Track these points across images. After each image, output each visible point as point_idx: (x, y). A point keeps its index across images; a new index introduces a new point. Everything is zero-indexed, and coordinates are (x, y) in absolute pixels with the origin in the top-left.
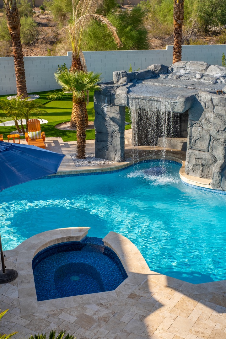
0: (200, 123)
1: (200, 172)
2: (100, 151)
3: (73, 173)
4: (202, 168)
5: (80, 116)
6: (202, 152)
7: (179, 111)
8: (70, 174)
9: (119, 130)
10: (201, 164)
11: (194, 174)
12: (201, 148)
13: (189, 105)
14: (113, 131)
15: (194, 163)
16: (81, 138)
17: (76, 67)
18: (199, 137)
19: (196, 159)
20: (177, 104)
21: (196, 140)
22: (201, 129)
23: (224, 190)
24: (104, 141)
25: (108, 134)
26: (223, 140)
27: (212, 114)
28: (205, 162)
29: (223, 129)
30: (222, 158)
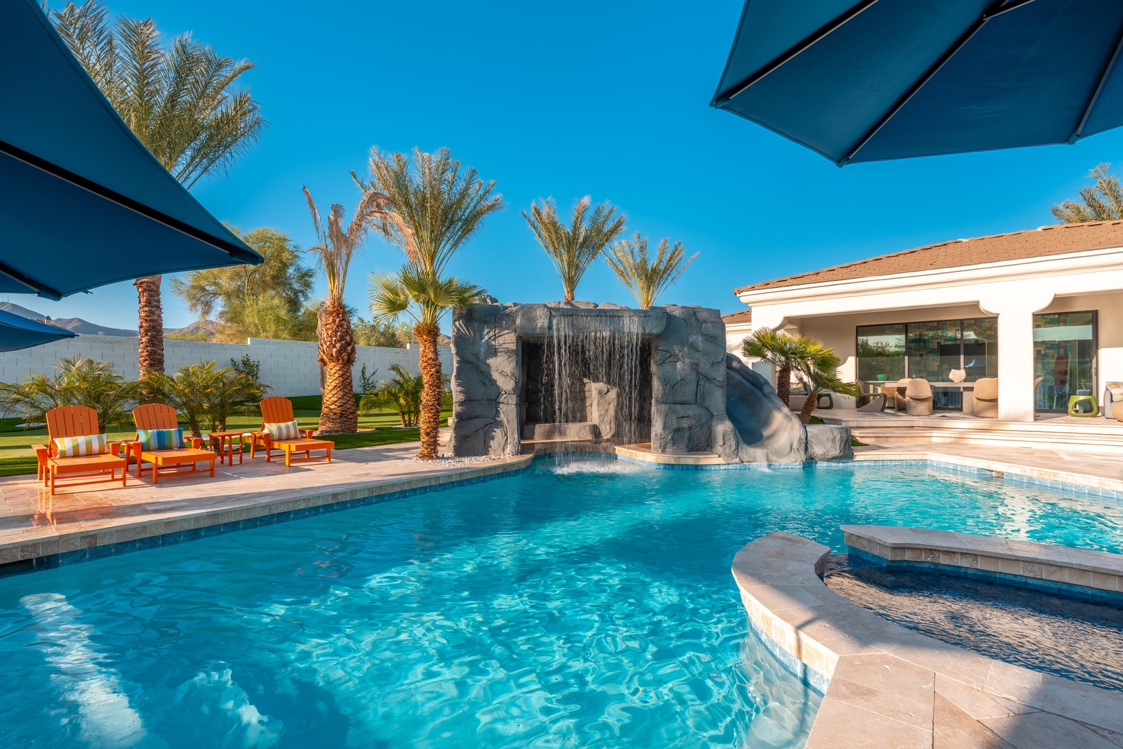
0: (680, 355)
1: (684, 444)
2: (468, 439)
4: (688, 435)
6: (687, 405)
7: (654, 331)
9: (514, 389)
10: (687, 426)
12: (683, 399)
13: (664, 325)
14: (500, 393)
15: (676, 426)
18: (679, 380)
19: (678, 418)
21: (673, 386)
22: (682, 365)
23: (743, 462)
24: (476, 417)
25: (487, 402)
26: (720, 379)
27: (699, 337)
28: (693, 421)
29: (719, 360)
30: (722, 409)
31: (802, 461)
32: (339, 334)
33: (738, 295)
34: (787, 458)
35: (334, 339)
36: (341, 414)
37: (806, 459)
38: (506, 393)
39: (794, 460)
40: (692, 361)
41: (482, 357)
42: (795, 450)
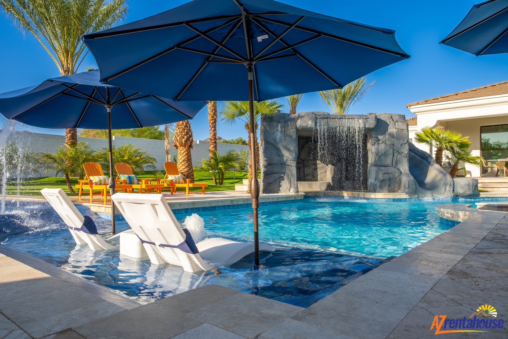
0: (384, 139)
1: (386, 188)
2: (271, 185)
4: (388, 183)
6: (387, 167)
7: (371, 127)
9: (295, 158)
10: (388, 178)
11: (381, 190)
12: (386, 164)
14: (287, 160)
15: (382, 178)
18: (383, 153)
19: (383, 174)
20: (369, 120)
21: (380, 157)
22: (384, 145)
23: (419, 197)
24: (275, 173)
25: (280, 165)
26: (406, 153)
27: (394, 130)
28: (391, 176)
29: (406, 142)
30: (407, 169)
31: (451, 197)
32: (186, 131)
33: (409, 108)
34: (443, 195)
35: (183, 133)
36: (187, 176)
37: (454, 196)
38: (290, 160)
39: (447, 196)
40: (390, 143)
41: (278, 141)
42: (448, 191)
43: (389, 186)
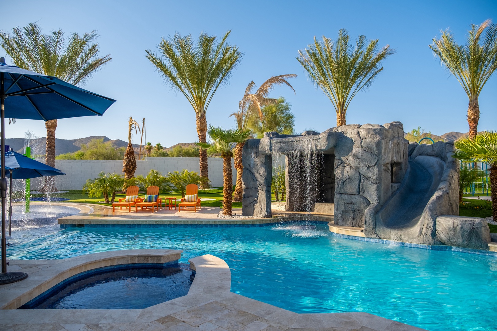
0: (348, 161)
1: (350, 221)
2: (247, 207)
3: (211, 223)
4: (352, 215)
5: (226, 170)
6: (352, 195)
7: (323, 148)
8: (208, 224)
9: (264, 183)
10: (351, 209)
12: (351, 191)
13: (333, 142)
14: (259, 185)
15: (343, 209)
16: (227, 193)
17: (240, 146)
18: (347, 178)
19: (345, 204)
20: (320, 140)
21: (344, 182)
22: (349, 168)
23: (380, 238)
24: (250, 196)
25: (254, 189)
26: (374, 177)
27: (360, 149)
28: (355, 207)
29: (373, 164)
30: (376, 199)
31: (430, 244)
37: (435, 243)
38: (262, 185)
40: (355, 165)
41: (252, 167)
42: (424, 234)
43: (353, 219)
